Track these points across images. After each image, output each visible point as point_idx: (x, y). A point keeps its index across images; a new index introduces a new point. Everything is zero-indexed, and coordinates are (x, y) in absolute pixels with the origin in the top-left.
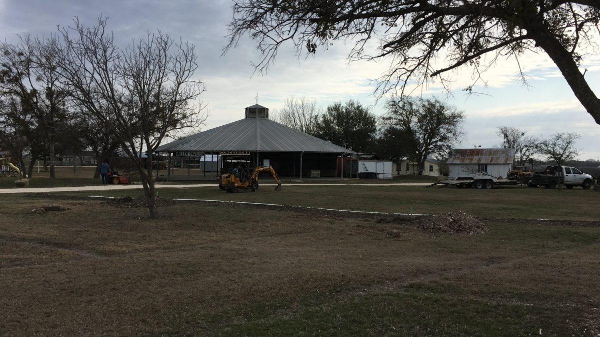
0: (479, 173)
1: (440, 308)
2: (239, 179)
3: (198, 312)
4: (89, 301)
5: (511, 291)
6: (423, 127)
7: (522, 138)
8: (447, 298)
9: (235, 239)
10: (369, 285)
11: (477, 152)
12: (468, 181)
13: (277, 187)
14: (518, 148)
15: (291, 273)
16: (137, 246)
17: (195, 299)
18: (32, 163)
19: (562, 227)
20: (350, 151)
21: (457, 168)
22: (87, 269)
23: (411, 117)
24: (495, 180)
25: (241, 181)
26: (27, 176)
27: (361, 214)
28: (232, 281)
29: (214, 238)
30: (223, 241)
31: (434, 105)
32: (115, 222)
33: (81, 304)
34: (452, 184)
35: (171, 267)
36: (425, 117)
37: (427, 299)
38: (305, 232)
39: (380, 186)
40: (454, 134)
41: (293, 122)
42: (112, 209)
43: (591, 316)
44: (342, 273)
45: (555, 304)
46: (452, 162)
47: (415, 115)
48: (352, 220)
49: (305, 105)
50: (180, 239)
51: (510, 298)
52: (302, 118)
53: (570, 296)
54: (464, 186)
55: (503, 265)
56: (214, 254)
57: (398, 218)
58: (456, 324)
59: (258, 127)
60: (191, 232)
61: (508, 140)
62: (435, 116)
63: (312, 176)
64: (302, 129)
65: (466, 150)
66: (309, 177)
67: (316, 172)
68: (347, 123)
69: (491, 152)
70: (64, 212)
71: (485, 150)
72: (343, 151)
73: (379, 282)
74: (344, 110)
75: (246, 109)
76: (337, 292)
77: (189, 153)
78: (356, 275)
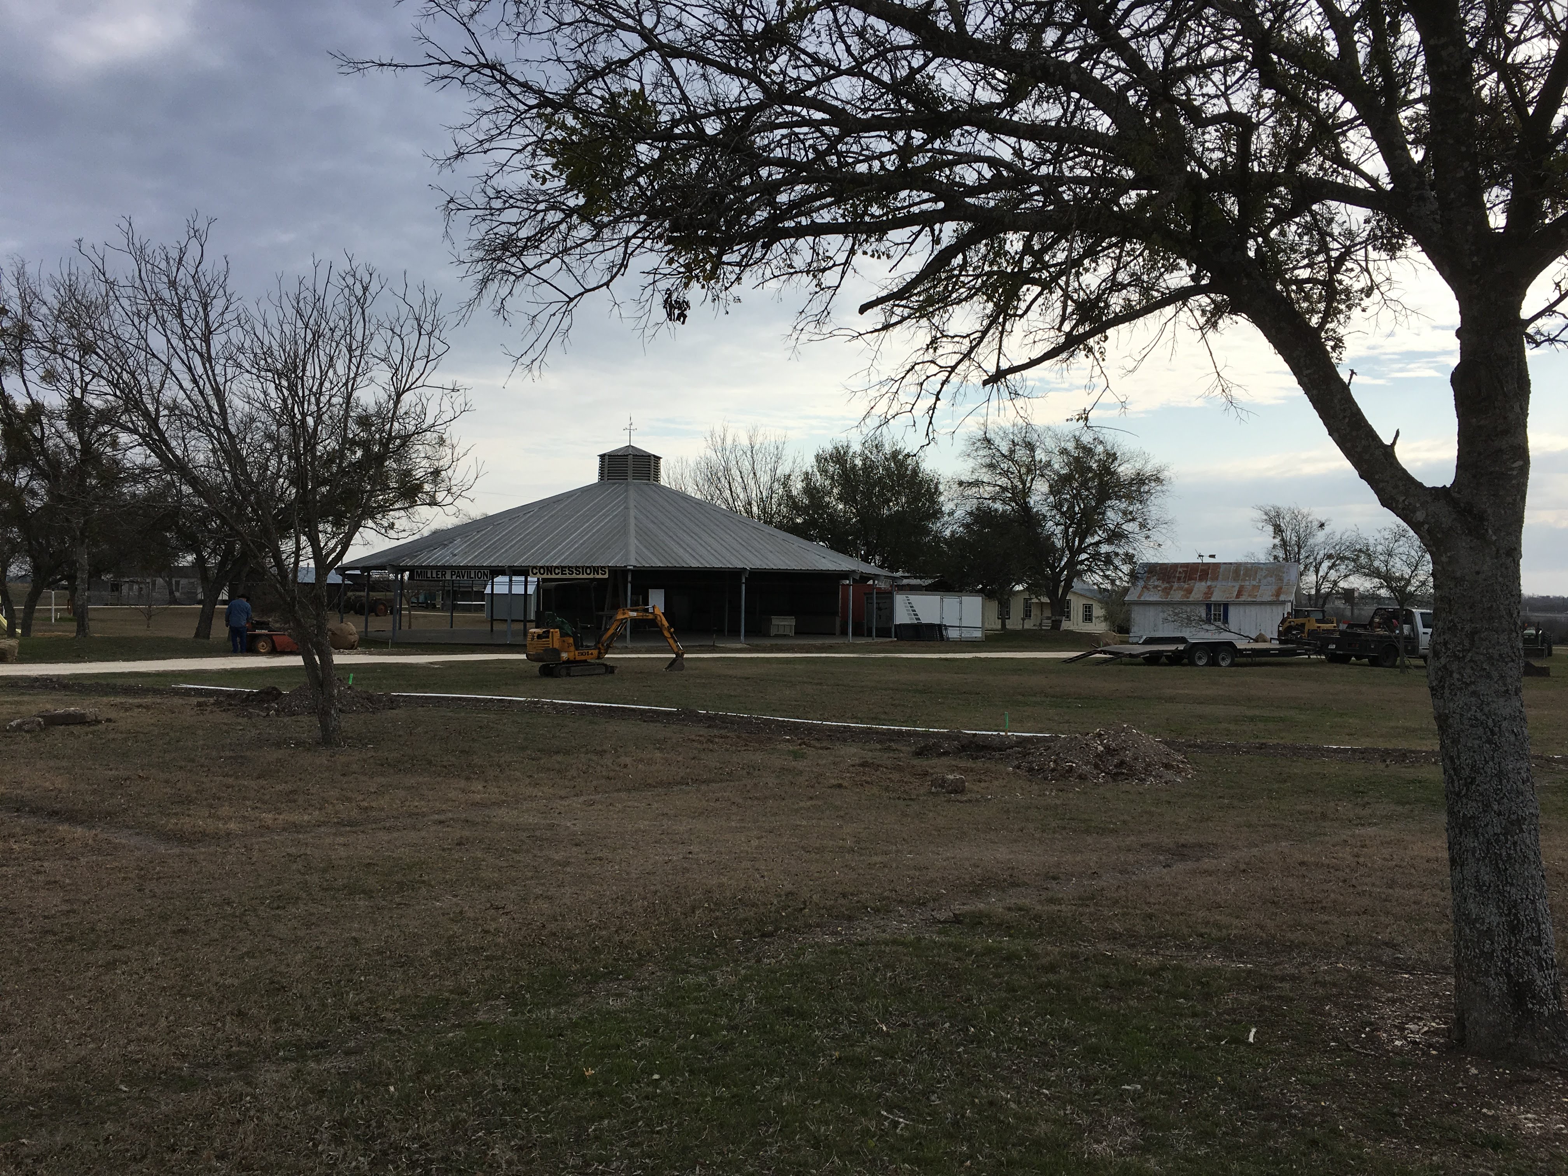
0: (1206, 627)
1: (1015, 977)
2: (571, 640)
3: (390, 991)
4: (108, 963)
5: (1203, 931)
6: (1062, 506)
7: (1320, 536)
8: (1039, 950)
9: (532, 798)
10: (850, 918)
11: (1202, 570)
12: (1172, 647)
13: (674, 660)
14: (1308, 561)
15: (659, 887)
16: (268, 817)
17: (390, 957)
18: (34, 598)
19: (1382, 766)
20: (870, 568)
21: (1151, 612)
22: (124, 879)
23: (1032, 480)
24: (1241, 645)
25: (577, 646)
26: (19, 631)
27: (877, 732)
28: (497, 908)
29: (477, 797)
30: (499, 804)
31: (1090, 450)
32: (222, 754)
33: (88, 970)
34: (1131, 655)
35: (346, 874)
36: (1064, 480)
37: (989, 951)
38: (721, 781)
39: (946, 659)
40: (1142, 526)
41: (727, 493)
42: (225, 721)
43: (1390, 995)
44: (789, 887)
45: (1309, 964)
46: (1140, 596)
47: (1042, 476)
48: (853, 750)
49: (756, 447)
50: (387, 797)
51: (1197, 950)
52: (751, 483)
53: (1349, 944)
54: (1164, 660)
55: (1207, 863)
56: (467, 839)
57: (971, 742)
58: (1043, 1016)
59: (632, 504)
60: (420, 780)
61: (1283, 540)
62: (1092, 479)
63: (773, 632)
64: (749, 512)
65: (1175, 566)
66: (766, 635)
67: (784, 623)
68: (868, 495)
69: (1238, 571)
70: (96, 728)
71: (1223, 567)
72: (853, 568)
73: (877, 910)
74: (858, 462)
75: (602, 457)
76: (764, 935)
77: (448, 573)
78: (825, 891)
